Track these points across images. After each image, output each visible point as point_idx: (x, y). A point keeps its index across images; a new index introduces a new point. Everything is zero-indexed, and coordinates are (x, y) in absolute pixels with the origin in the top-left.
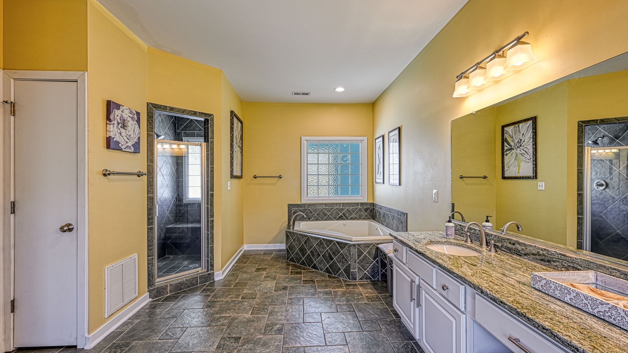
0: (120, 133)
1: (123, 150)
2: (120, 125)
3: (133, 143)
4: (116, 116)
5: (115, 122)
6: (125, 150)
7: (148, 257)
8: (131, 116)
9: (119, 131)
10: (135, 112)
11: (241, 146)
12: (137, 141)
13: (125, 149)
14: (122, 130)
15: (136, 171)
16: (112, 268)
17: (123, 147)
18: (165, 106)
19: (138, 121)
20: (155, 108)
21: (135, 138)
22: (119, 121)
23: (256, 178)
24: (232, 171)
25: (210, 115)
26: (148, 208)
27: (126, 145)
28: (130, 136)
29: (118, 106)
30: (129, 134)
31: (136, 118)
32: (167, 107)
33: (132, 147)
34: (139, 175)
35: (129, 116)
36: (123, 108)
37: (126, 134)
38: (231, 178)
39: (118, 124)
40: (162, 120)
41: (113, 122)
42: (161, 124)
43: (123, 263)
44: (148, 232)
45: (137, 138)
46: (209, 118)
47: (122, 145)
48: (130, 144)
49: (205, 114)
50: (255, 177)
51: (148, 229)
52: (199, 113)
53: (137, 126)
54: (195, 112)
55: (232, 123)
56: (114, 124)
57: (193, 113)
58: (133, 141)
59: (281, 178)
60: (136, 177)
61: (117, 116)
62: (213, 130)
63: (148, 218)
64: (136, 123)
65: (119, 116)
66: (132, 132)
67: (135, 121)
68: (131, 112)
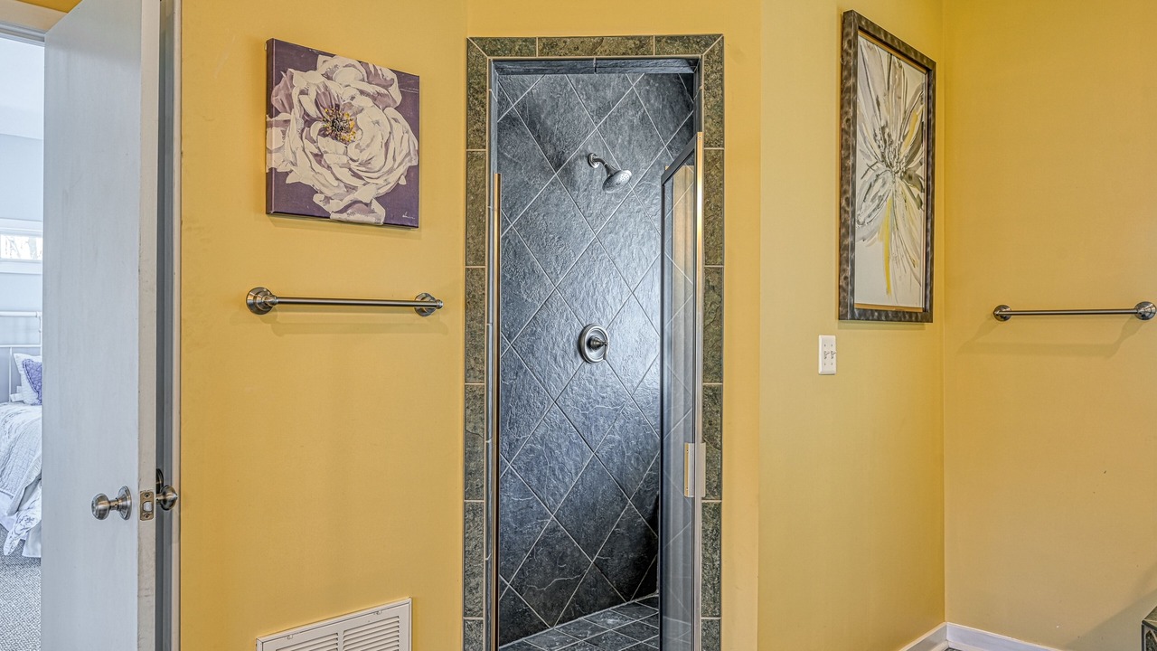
0: (319, 157)
1: (333, 216)
2: (318, 125)
3: (383, 191)
4: (295, 93)
5: (295, 117)
6: (344, 216)
7: (465, 615)
8: (371, 89)
9: (311, 148)
10: (390, 76)
11: (921, 172)
12: (403, 182)
13: (341, 212)
14: (327, 144)
15: (411, 294)
16: (286, 643)
17: (331, 207)
18: (526, 40)
19: (410, 108)
20: (492, 53)
21: (390, 171)
22: (313, 111)
23: (1004, 318)
24: (846, 286)
25: (705, 41)
26: (466, 431)
27: (347, 200)
28: (368, 162)
29: (306, 58)
30: (364, 157)
31: (398, 98)
32: (532, 41)
33: (376, 206)
34: (425, 307)
35: (362, 92)
36: (331, 62)
37: (345, 159)
38: (841, 317)
39: (309, 121)
40: (643, 119)
41: (283, 116)
42: (640, 135)
43: (340, 628)
44: (466, 521)
45: (402, 169)
46: (702, 56)
47: (328, 199)
48: (366, 193)
49: (685, 40)
50: (1002, 315)
51: (466, 511)
52: (659, 39)
53: (402, 126)
54: (639, 38)
55: (848, 70)
56: (287, 122)
57: (631, 44)
58: (381, 182)
59: (1144, 317)
60: (411, 316)
61: (302, 92)
62: (721, 105)
63: (466, 468)
64: (399, 116)
65: (313, 95)
66: (377, 149)
67: (391, 112)
68: (371, 76)
